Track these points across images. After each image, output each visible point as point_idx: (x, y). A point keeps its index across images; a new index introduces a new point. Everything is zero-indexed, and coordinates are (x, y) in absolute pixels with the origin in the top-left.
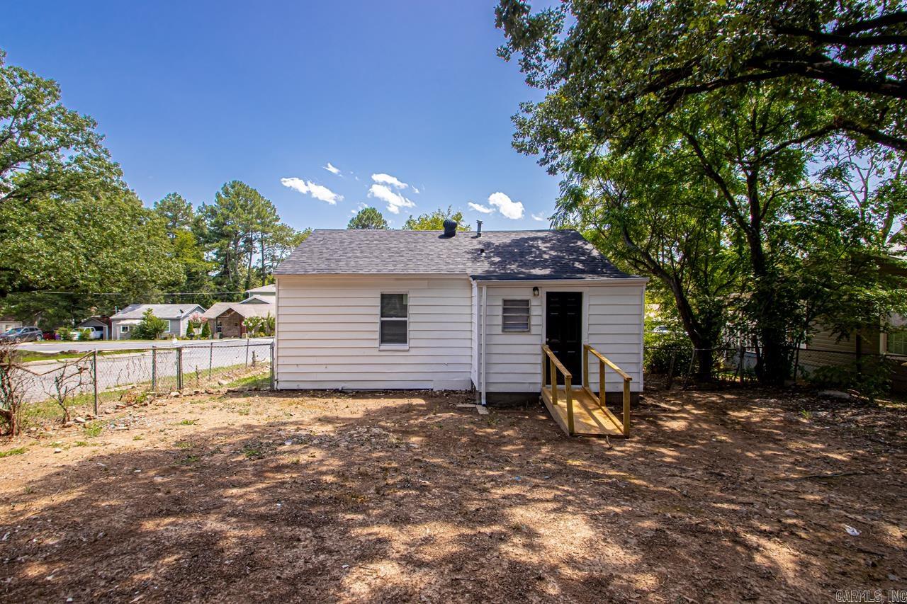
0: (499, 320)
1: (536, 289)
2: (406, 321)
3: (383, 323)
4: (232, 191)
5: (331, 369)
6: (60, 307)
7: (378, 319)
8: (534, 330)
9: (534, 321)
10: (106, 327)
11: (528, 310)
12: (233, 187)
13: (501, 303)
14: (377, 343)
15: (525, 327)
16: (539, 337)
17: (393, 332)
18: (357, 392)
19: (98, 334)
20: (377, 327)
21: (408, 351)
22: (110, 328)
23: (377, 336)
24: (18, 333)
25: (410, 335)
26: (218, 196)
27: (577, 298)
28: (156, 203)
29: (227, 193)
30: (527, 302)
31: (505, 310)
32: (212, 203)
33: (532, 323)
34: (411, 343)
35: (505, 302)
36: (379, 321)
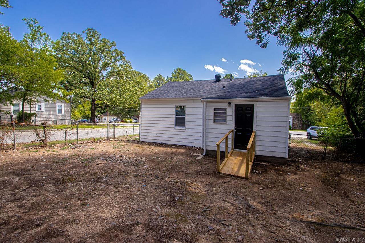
0: (212, 118)
1: (230, 103)
2: (185, 118)
3: (176, 118)
4: (177, 71)
5: (158, 135)
6: (125, 112)
7: (174, 116)
8: (228, 122)
9: (228, 118)
10: (138, 119)
11: (225, 113)
12: (177, 70)
13: (213, 110)
14: (174, 126)
15: (224, 121)
16: (231, 126)
17: (180, 121)
18: (167, 145)
19: (136, 121)
20: (174, 120)
21: (185, 130)
22: (139, 119)
23: (174, 123)
24: (114, 120)
25: (186, 123)
26: (172, 74)
27: (251, 108)
28: (154, 78)
29: (175, 72)
30: (225, 109)
31: (215, 113)
32: (170, 76)
33: (228, 119)
34: (187, 126)
35: (215, 109)
36: (174, 117)
